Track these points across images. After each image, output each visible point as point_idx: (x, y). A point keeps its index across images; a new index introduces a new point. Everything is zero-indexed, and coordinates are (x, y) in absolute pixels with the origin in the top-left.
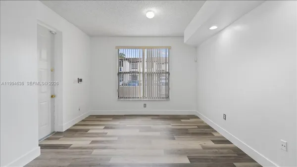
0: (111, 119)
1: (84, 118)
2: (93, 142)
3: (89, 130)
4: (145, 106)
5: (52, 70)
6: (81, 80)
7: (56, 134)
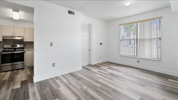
0: (114, 65)
1: (103, 62)
2: (99, 72)
3: (101, 67)
4: (138, 62)
5: (89, 40)
6: (101, 44)
7: (90, 65)
